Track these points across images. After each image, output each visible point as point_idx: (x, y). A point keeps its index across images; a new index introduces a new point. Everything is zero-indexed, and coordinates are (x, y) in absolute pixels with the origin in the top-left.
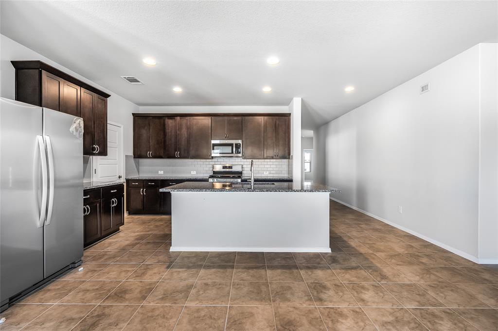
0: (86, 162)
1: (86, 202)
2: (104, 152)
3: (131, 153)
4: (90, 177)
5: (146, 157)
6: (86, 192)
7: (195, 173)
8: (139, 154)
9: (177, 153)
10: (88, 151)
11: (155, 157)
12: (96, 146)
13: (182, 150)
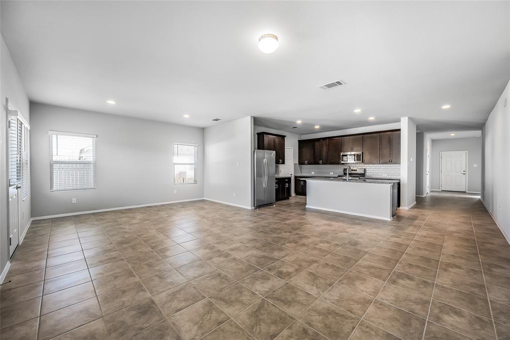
0: (277, 167)
1: (276, 183)
2: (283, 163)
3: (297, 162)
4: (278, 174)
5: (305, 164)
6: (276, 179)
7: (332, 173)
8: (301, 162)
9: (321, 162)
10: (277, 162)
11: (309, 164)
12: (280, 160)
13: (324, 160)
